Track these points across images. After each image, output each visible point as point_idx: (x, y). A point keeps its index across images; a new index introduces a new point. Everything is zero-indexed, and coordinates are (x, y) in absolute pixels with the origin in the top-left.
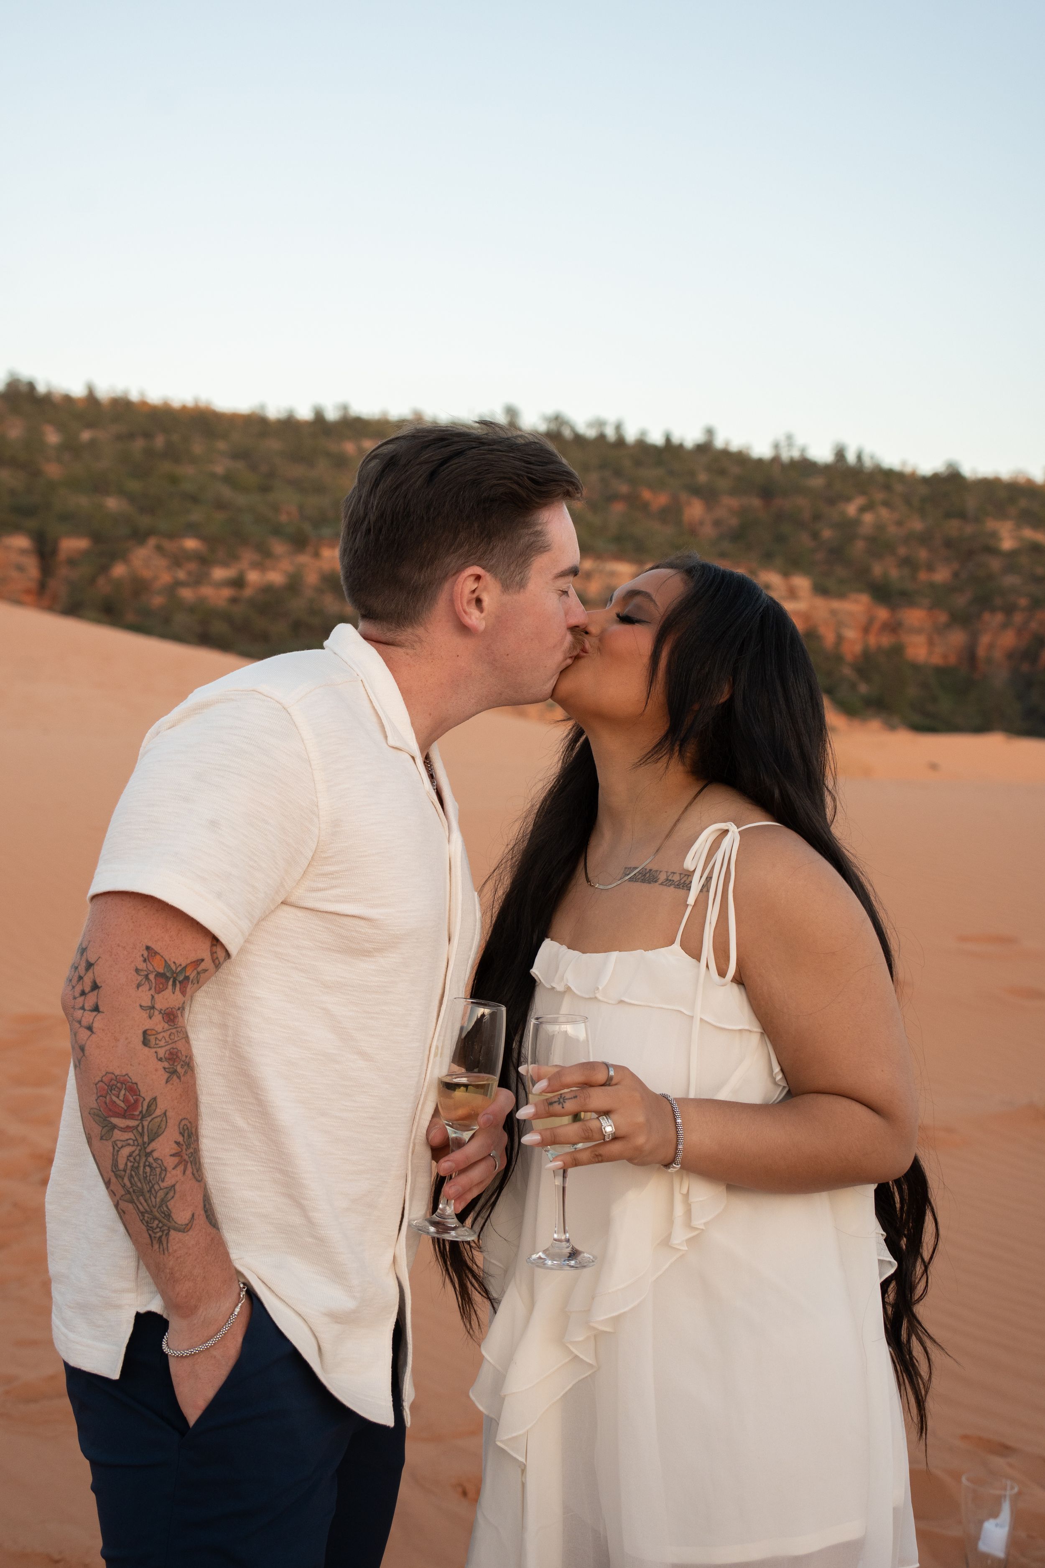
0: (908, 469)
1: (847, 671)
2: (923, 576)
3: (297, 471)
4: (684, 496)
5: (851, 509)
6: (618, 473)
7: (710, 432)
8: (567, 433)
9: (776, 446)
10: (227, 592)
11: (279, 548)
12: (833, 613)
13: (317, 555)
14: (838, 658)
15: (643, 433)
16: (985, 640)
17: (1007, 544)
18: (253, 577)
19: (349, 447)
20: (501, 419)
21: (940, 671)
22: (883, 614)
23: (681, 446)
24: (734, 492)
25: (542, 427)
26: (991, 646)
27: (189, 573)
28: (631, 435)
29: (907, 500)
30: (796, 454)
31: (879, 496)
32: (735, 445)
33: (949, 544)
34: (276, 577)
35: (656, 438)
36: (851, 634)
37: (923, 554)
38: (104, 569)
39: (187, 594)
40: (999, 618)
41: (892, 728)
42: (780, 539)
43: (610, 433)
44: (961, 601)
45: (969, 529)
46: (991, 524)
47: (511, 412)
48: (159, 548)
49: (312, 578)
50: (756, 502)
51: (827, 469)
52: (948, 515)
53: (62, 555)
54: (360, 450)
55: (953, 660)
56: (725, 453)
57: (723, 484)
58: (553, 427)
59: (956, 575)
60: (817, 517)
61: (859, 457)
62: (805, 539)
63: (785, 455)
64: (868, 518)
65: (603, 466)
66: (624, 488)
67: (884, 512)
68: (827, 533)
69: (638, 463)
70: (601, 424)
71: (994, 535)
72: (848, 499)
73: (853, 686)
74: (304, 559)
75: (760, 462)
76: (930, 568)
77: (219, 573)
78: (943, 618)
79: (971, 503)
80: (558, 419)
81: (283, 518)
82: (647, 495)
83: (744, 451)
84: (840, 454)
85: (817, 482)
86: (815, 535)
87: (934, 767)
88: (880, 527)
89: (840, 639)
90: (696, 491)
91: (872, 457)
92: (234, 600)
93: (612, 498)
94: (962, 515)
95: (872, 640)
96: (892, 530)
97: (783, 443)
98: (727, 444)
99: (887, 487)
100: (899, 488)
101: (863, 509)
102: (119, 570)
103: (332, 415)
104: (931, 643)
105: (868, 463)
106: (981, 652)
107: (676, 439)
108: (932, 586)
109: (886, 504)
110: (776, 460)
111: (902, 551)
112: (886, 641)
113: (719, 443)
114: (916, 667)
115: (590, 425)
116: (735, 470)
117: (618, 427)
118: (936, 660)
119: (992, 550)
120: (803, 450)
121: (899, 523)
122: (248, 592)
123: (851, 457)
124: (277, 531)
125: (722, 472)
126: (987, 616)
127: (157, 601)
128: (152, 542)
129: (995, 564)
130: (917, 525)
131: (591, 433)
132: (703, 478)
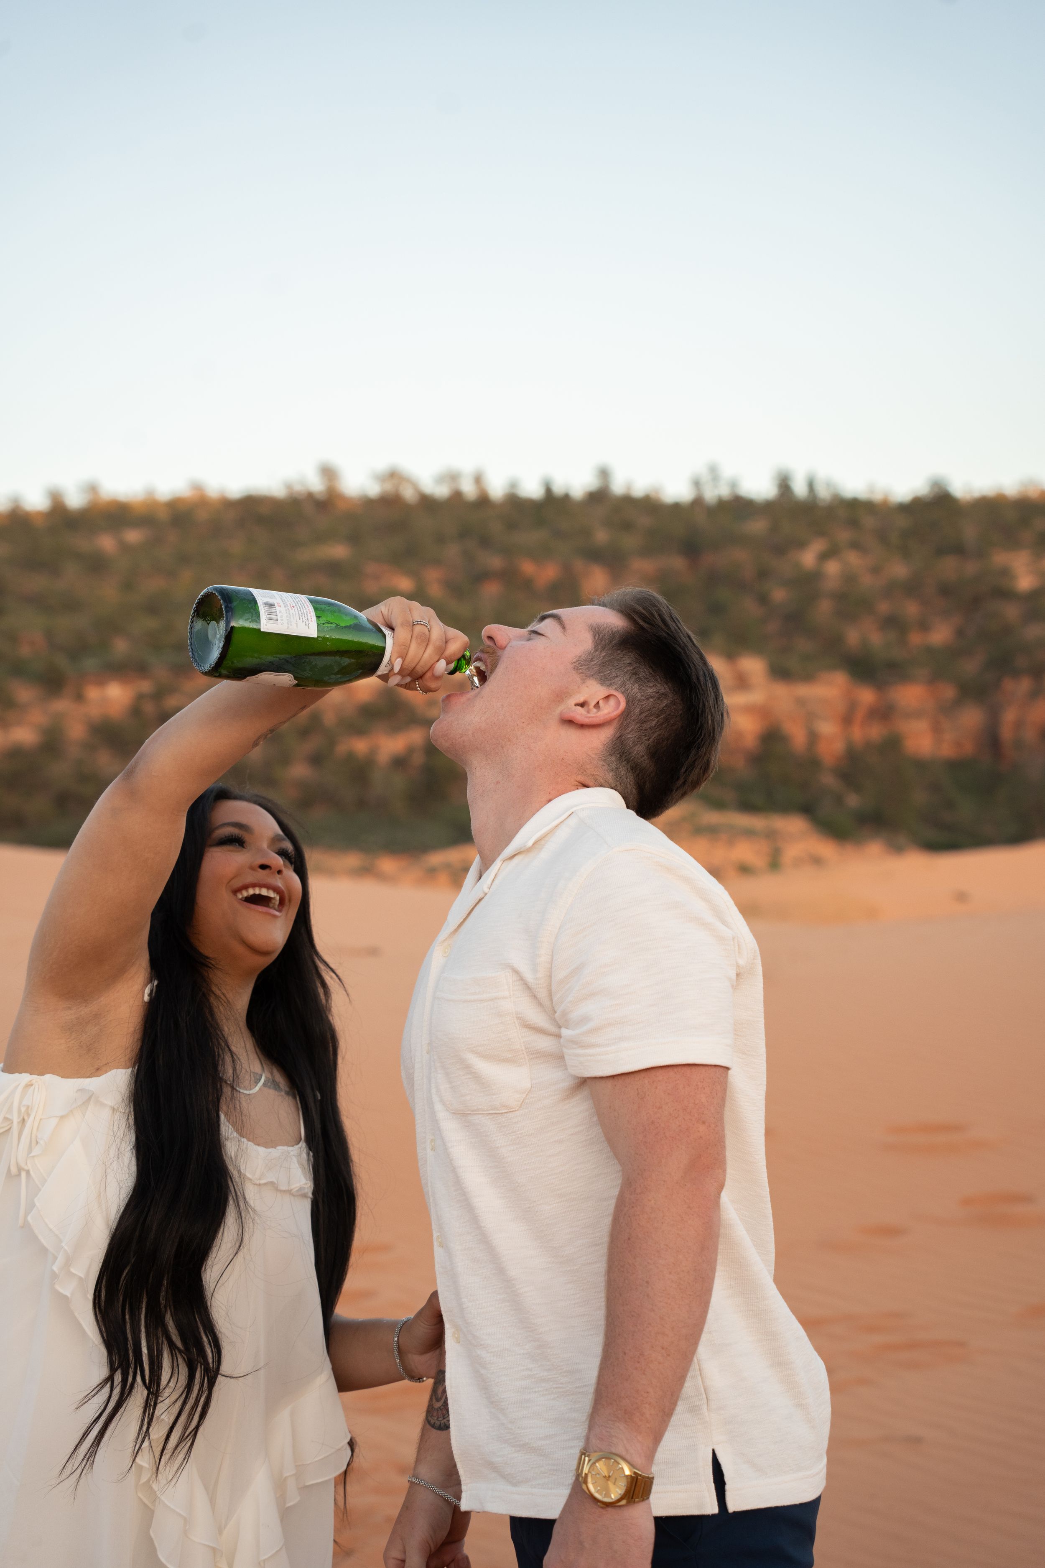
0: (878, 497)
1: (828, 780)
2: (916, 639)
3: (37, 583)
4: (579, 565)
5: (808, 558)
6: (485, 542)
7: (604, 474)
8: (408, 494)
9: (697, 484)
11: (24, 693)
12: (801, 702)
13: (79, 697)
14: (812, 763)
15: (513, 485)
16: (1009, 716)
17: (1025, 582)
19: (107, 543)
20: (316, 484)
21: (955, 766)
22: (867, 696)
23: (566, 497)
24: (647, 551)
25: (374, 490)
26: (1019, 724)
28: (497, 489)
29: (882, 536)
30: (724, 492)
31: (844, 536)
32: (639, 489)
33: (946, 590)
35: (532, 489)
36: (828, 728)
37: (911, 609)
40: (1025, 685)
41: (897, 849)
42: (716, 609)
43: (469, 489)
44: (971, 667)
45: (971, 568)
46: (1000, 558)
47: (328, 473)
49: (76, 731)
50: (677, 563)
51: (767, 508)
52: (941, 551)
54: (125, 548)
55: (969, 748)
56: (628, 501)
57: (630, 542)
58: (389, 487)
59: (960, 633)
60: (763, 574)
61: (811, 485)
62: (749, 607)
63: (711, 494)
64: (832, 568)
65: (464, 533)
66: (495, 562)
67: (853, 559)
68: (779, 595)
69: (511, 525)
70: (453, 477)
71: (1006, 572)
72: (801, 545)
73: (839, 800)
74: (62, 705)
75: (676, 508)
76: (924, 626)
78: (949, 692)
79: (970, 533)
80: (394, 475)
81: (25, 651)
82: (528, 567)
83: (653, 495)
84: (784, 485)
85: (757, 526)
86: (763, 599)
87: (961, 897)
88: (849, 579)
89: (813, 737)
90: (595, 555)
91: (828, 485)
93: (481, 577)
94: (958, 550)
95: (858, 734)
96: (867, 581)
97: (705, 477)
98: (629, 488)
99: (853, 523)
100: (869, 522)
101: (824, 557)
103: (75, 500)
104: (937, 730)
105: (823, 493)
106: (1006, 733)
107: (559, 489)
108: (930, 650)
109: (855, 545)
110: (698, 502)
111: (884, 607)
112: (876, 732)
113: (618, 487)
114: (921, 765)
115: (440, 479)
116: (645, 521)
117: (478, 479)
118: (947, 751)
119: (1005, 593)
120: (733, 485)
121: (876, 570)
123: (800, 489)
124: (19, 670)
125: (627, 526)
126: (1009, 684)
129: (1011, 612)
130: (899, 570)
131: (441, 491)
132: (601, 536)
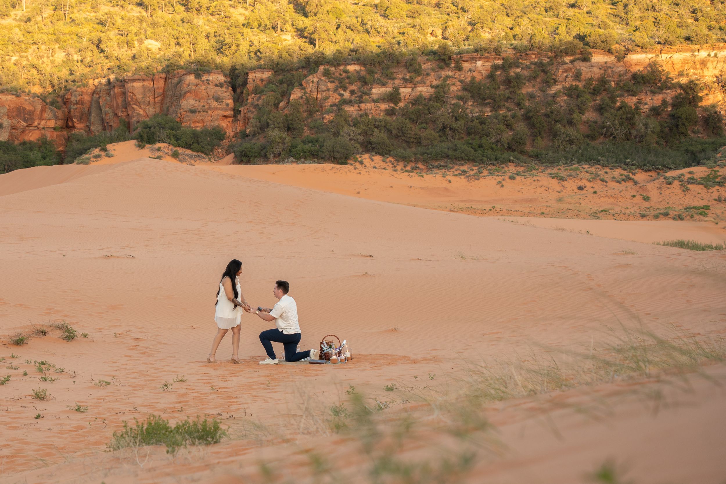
10: (384, 106)
18: (405, 91)
27: (352, 92)
34: (425, 90)
38: (286, 94)
39: (350, 109)
48: (326, 73)
53: (250, 86)
77: (377, 91)
92: (390, 113)
102: (296, 94)
122: (402, 105)
127: (328, 117)
128: (321, 68)
